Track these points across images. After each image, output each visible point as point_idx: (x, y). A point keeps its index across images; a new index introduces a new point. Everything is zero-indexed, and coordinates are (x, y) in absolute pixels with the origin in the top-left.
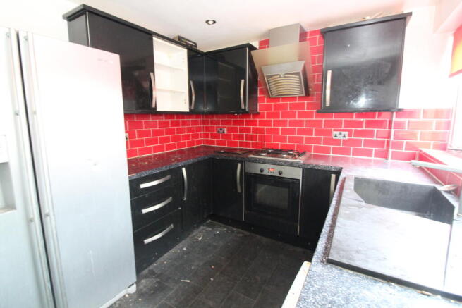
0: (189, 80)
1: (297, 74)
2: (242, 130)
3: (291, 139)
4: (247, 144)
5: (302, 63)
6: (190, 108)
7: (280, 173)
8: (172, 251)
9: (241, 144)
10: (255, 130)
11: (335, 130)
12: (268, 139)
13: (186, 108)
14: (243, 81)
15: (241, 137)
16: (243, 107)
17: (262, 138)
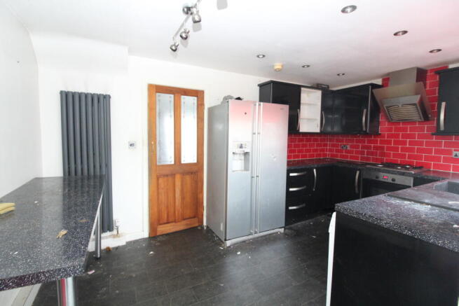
0: (322, 111)
1: (414, 104)
2: (364, 147)
3: (410, 157)
4: (368, 159)
5: (419, 96)
6: (321, 130)
7: (393, 180)
8: (303, 222)
9: (362, 158)
10: (376, 148)
11: (455, 150)
12: (388, 155)
13: (317, 130)
14: (365, 110)
15: (362, 153)
16: (364, 129)
17: (383, 154)
